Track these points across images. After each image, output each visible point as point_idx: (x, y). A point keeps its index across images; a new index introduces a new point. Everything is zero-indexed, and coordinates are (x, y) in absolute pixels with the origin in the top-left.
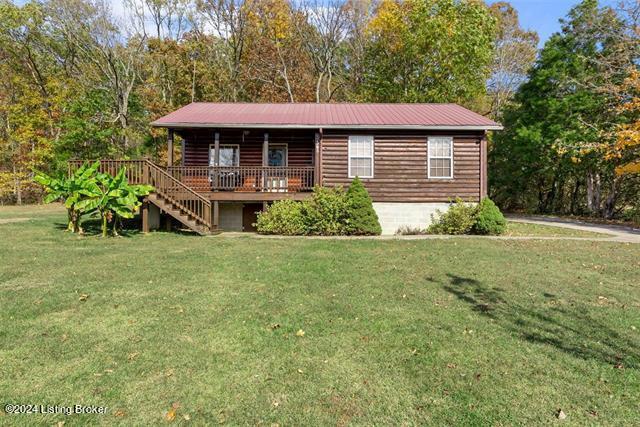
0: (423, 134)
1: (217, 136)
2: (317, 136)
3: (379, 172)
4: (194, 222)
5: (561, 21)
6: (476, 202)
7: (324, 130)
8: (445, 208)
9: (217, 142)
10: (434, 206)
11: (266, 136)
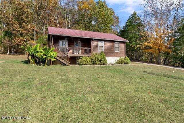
0: (113, 42)
1: (66, 38)
2: (91, 40)
3: (105, 50)
4: (63, 60)
5: (130, 17)
6: (124, 57)
7: (94, 39)
8: (118, 59)
9: (66, 40)
10: (116, 58)
11: (79, 39)
